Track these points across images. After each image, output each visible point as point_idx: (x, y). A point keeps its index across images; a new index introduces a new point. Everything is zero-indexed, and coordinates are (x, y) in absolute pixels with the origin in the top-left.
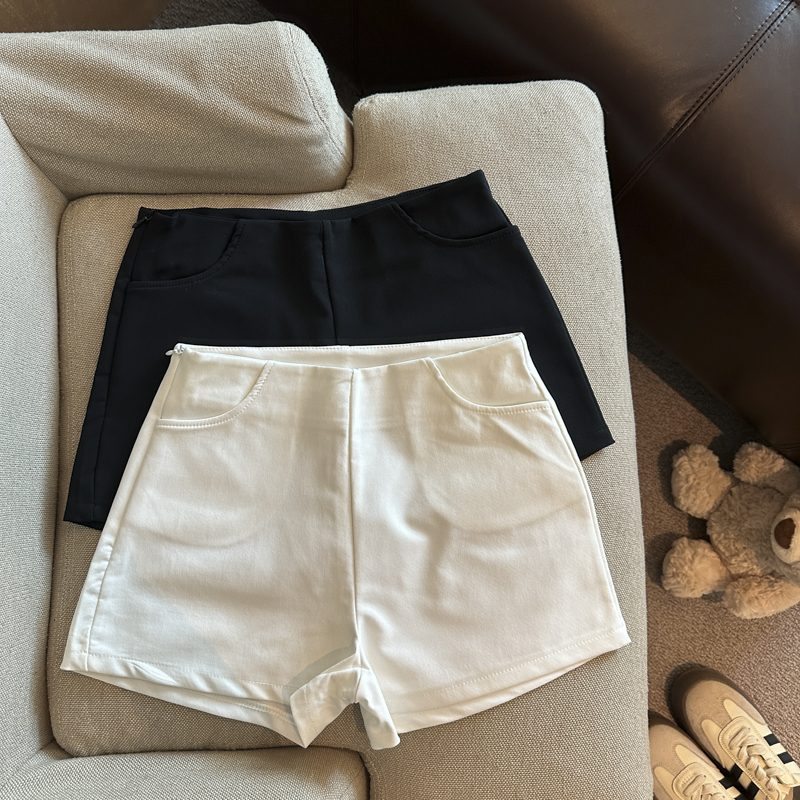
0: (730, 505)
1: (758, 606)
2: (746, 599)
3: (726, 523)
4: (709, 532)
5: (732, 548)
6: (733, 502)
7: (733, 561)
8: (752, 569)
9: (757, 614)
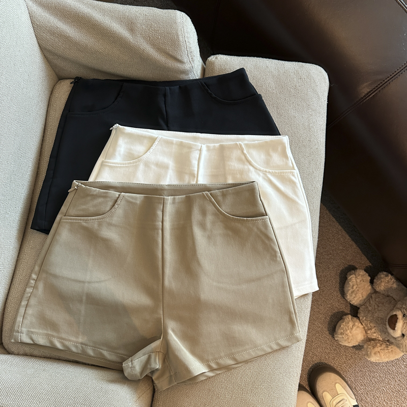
0: (370, 303)
1: (380, 356)
2: (373, 352)
3: (367, 312)
4: (358, 315)
5: (369, 325)
6: (371, 302)
7: (369, 332)
8: (378, 337)
9: (378, 360)
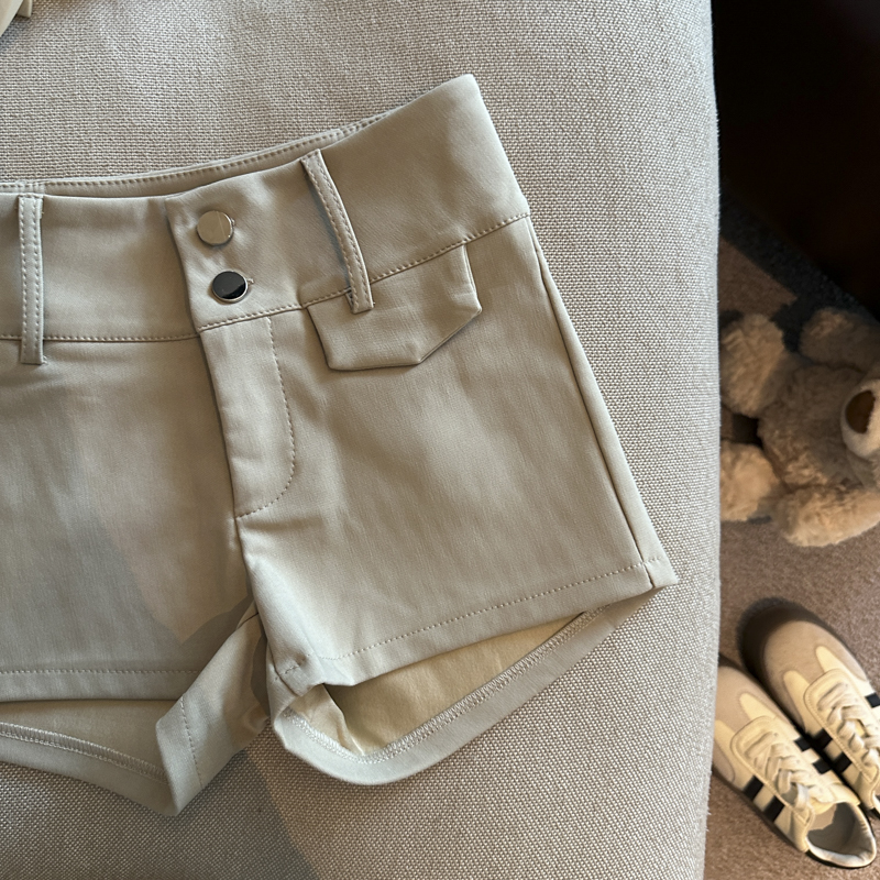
4: (760, 433)
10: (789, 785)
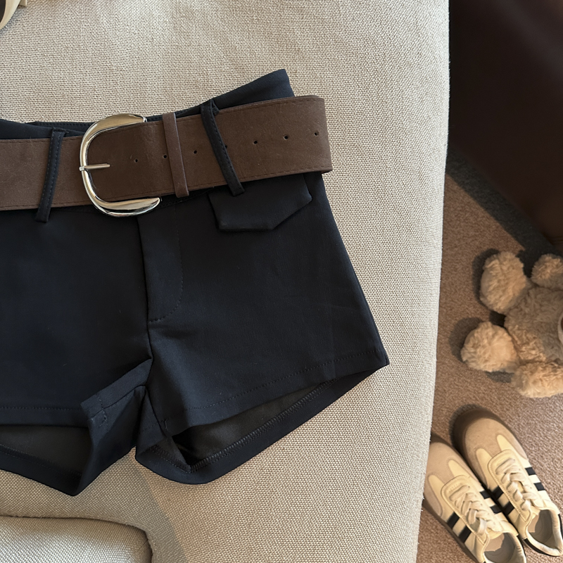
10: (475, 519)
